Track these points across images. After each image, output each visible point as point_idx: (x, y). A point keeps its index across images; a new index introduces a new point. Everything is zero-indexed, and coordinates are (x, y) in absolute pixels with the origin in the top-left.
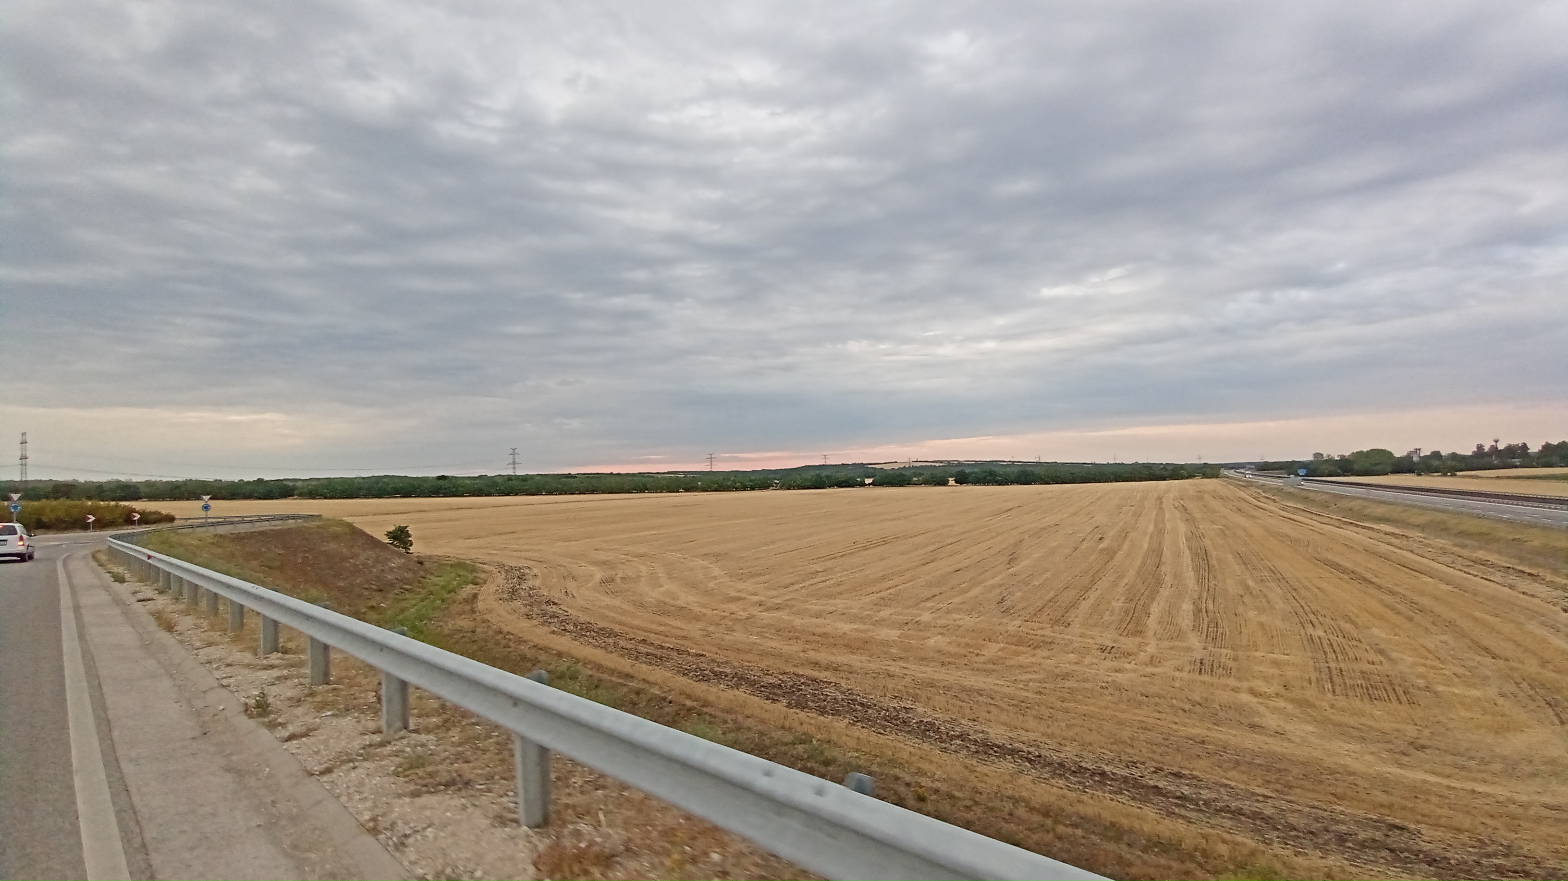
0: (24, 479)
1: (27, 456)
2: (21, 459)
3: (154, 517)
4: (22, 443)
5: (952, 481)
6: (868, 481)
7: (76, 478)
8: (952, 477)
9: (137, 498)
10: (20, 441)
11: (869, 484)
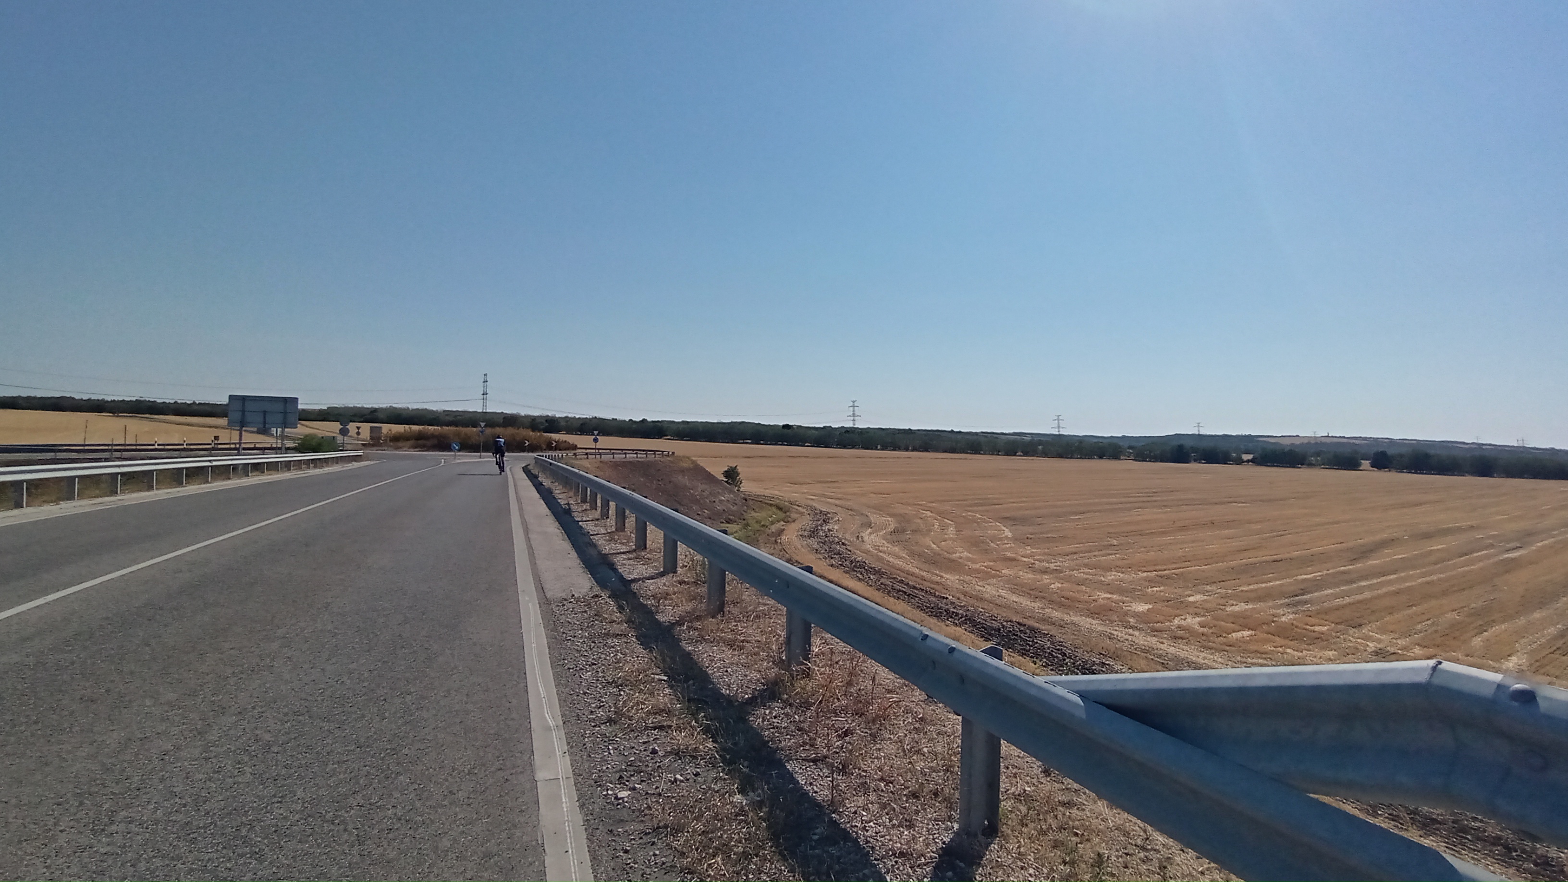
0: (484, 411)
1: (488, 392)
2: (483, 394)
3: (563, 445)
4: (484, 382)
5: (1366, 464)
7: (519, 412)
9: (557, 431)
10: (483, 380)
11: (1248, 461)
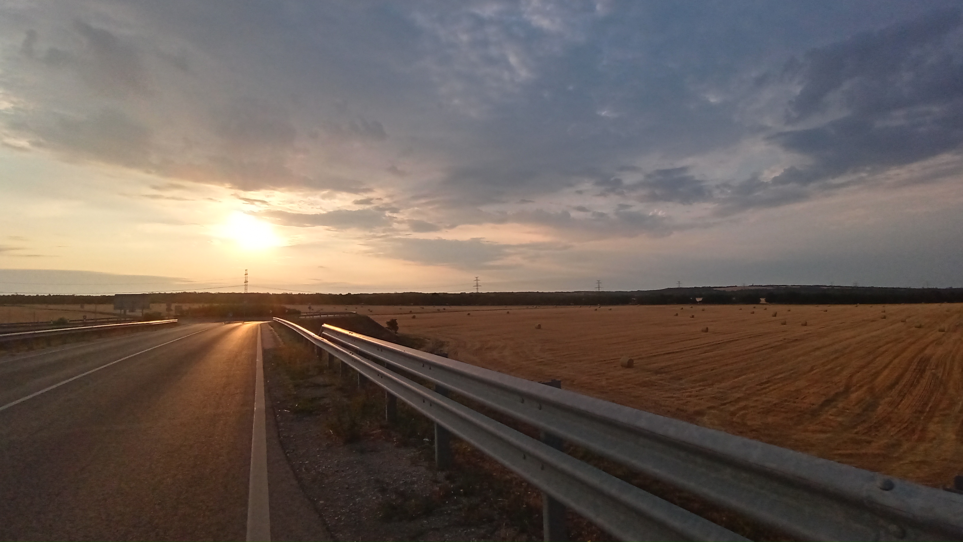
0: (246, 292)
1: (248, 281)
2: (245, 282)
3: (292, 311)
5: (763, 300)
6: (698, 300)
8: (763, 297)
11: (700, 302)
